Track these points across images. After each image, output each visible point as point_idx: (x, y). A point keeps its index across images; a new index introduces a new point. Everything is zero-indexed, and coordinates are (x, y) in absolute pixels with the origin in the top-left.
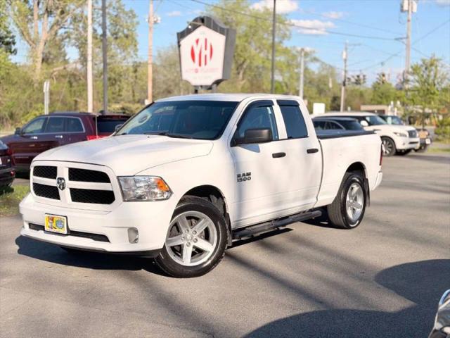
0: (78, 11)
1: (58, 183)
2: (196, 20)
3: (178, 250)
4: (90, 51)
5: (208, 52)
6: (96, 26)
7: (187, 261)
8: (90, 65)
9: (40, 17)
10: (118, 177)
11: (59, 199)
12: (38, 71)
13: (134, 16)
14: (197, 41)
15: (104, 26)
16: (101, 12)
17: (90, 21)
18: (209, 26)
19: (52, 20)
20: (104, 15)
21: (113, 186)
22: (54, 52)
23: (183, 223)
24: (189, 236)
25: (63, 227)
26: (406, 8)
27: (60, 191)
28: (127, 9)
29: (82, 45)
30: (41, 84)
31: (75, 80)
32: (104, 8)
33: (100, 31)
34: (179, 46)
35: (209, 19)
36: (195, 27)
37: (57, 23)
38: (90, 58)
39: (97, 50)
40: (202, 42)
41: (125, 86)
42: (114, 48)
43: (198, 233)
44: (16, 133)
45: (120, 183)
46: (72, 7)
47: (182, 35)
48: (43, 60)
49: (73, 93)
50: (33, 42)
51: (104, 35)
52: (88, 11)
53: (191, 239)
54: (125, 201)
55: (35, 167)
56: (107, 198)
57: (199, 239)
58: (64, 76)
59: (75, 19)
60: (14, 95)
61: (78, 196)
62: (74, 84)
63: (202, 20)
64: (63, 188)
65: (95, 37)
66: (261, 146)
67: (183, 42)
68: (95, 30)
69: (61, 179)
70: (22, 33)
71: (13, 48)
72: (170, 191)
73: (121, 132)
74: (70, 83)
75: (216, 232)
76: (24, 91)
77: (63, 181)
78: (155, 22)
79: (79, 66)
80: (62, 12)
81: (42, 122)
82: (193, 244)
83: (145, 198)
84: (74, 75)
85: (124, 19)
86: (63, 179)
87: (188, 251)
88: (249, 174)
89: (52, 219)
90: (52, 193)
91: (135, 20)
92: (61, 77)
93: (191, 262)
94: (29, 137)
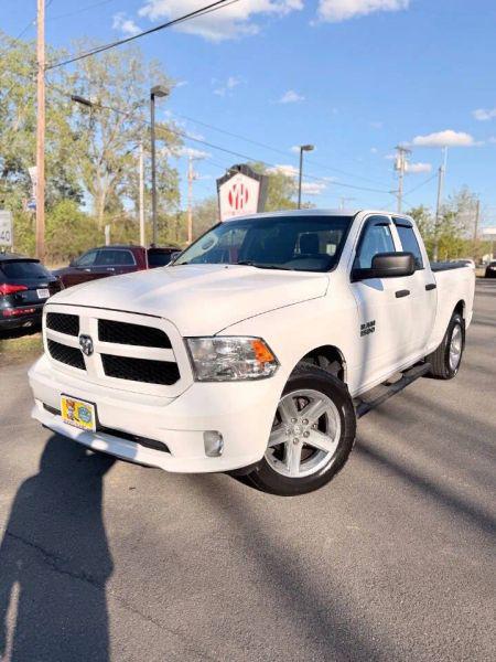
0: (132, 170)
1: (81, 343)
2: (233, 168)
3: (280, 452)
4: (141, 201)
5: (243, 197)
6: (147, 182)
7: (294, 469)
8: (141, 212)
9: (102, 175)
10: (185, 339)
11: (84, 369)
12: (101, 218)
13: (177, 174)
14: (234, 187)
15: (153, 181)
16: (151, 171)
17: (141, 177)
18: (244, 173)
19: (111, 177)
20: (153, 174)
21: (176, 354)
22: (113, 202)
23: (289, 409)
24: (296, 428)
25: (90, 420)
26: (399, 166)
27: (85, 357)
28: (172, 168)
29: (136, 198)
30: (103, 228)
31: (130, 225)
32: (153, 167)
33: (150, 186)
34: (218, 191)
35: (245, 166)
36: (233, 174)
37: (115, 179)
38: (141, 206)
39: (148, 201)
40: (238, 187)
41: (170, 231)
42: (161, 201)
43: (311, 423)
44: (71, 265)
45: (188, 349)
46: (127, 166)
47: (221, 182)
48: (105, 210)
49: (129, 236)
50: (97, 194)
51: (154, 189)
52: (140, 169)
53: (300, 432)
54: (197, 380)
55: (49, 314)
56: (165, 374)
57: (313, 432)
58: (121, 222)
59: (130, 177)
60: (82, 237)
61: (114, 366)
62: (130, 229)
63: (239, 168)
64: (90, 353)
65: (146, 190)
66: (384, 281)
67: (222, 188)
68: (146, 186)
69: (86, 337)
70: (89, 189)
71: (82, 200)
72: (275, 362)
73: (181, 260)
74: (126, 228)
75: (338, 420)
76: (91, 234)
77: (89, 341)
78: (194, 178)
79: (134, 214)
80: (120, 170)
81: (95, 255)
82: (303, 440)
83: (232, 374)
84: (130, 222)
85: (169, 176)
86: (89, 338)
87: (294, 453)
88: (373, 323)
89: (73, 405)
90: (73, 357)
91: (178, 177)
92: (119, 223)
93: (301, 471)
94: (82, 269)
